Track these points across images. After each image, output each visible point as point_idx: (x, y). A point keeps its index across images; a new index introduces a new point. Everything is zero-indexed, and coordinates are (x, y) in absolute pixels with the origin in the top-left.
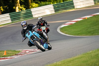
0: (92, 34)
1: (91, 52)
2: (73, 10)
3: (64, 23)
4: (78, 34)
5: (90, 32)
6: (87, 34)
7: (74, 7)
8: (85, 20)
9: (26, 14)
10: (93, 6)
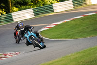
0: (71, 38)
1: (70, 55)
2: (53, 14)
3: (44, 27)
4: (57, 38)
5: (69, 36)
6: (66, 38)
7: (53, 11)
8: (64, 23)
9: (6, 18)
10: (72, 10)
